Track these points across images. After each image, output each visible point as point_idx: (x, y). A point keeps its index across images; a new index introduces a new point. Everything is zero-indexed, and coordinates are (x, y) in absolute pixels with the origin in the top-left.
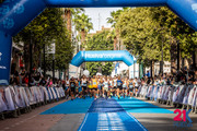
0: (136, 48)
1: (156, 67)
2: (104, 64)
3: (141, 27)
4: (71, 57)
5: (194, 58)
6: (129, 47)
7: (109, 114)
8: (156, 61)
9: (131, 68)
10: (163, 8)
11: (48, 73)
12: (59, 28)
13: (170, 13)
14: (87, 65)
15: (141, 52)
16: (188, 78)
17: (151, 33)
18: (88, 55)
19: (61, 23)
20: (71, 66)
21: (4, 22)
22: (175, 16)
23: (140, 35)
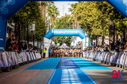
0: (87, 27)
1: (100, 40)
2: (66, 37)
3: (90, 14)
4: (45, 33)
5: (124, 34)
6: (82, 27)
7: (69, 70)
8: (100, 36)
9: (84, 40)
10: (104, 2)
11: (30, 43)
12: (37, 15)
13: (109, 5)
14: (55, 38)
15: (90, 30)
16: (120, 47)
17: (97, 18)
18: (56, 32)
19: (38, 11)
20: (45, 38)
21: (2, 10)
22: (112, 8)
23: (90, 19)
